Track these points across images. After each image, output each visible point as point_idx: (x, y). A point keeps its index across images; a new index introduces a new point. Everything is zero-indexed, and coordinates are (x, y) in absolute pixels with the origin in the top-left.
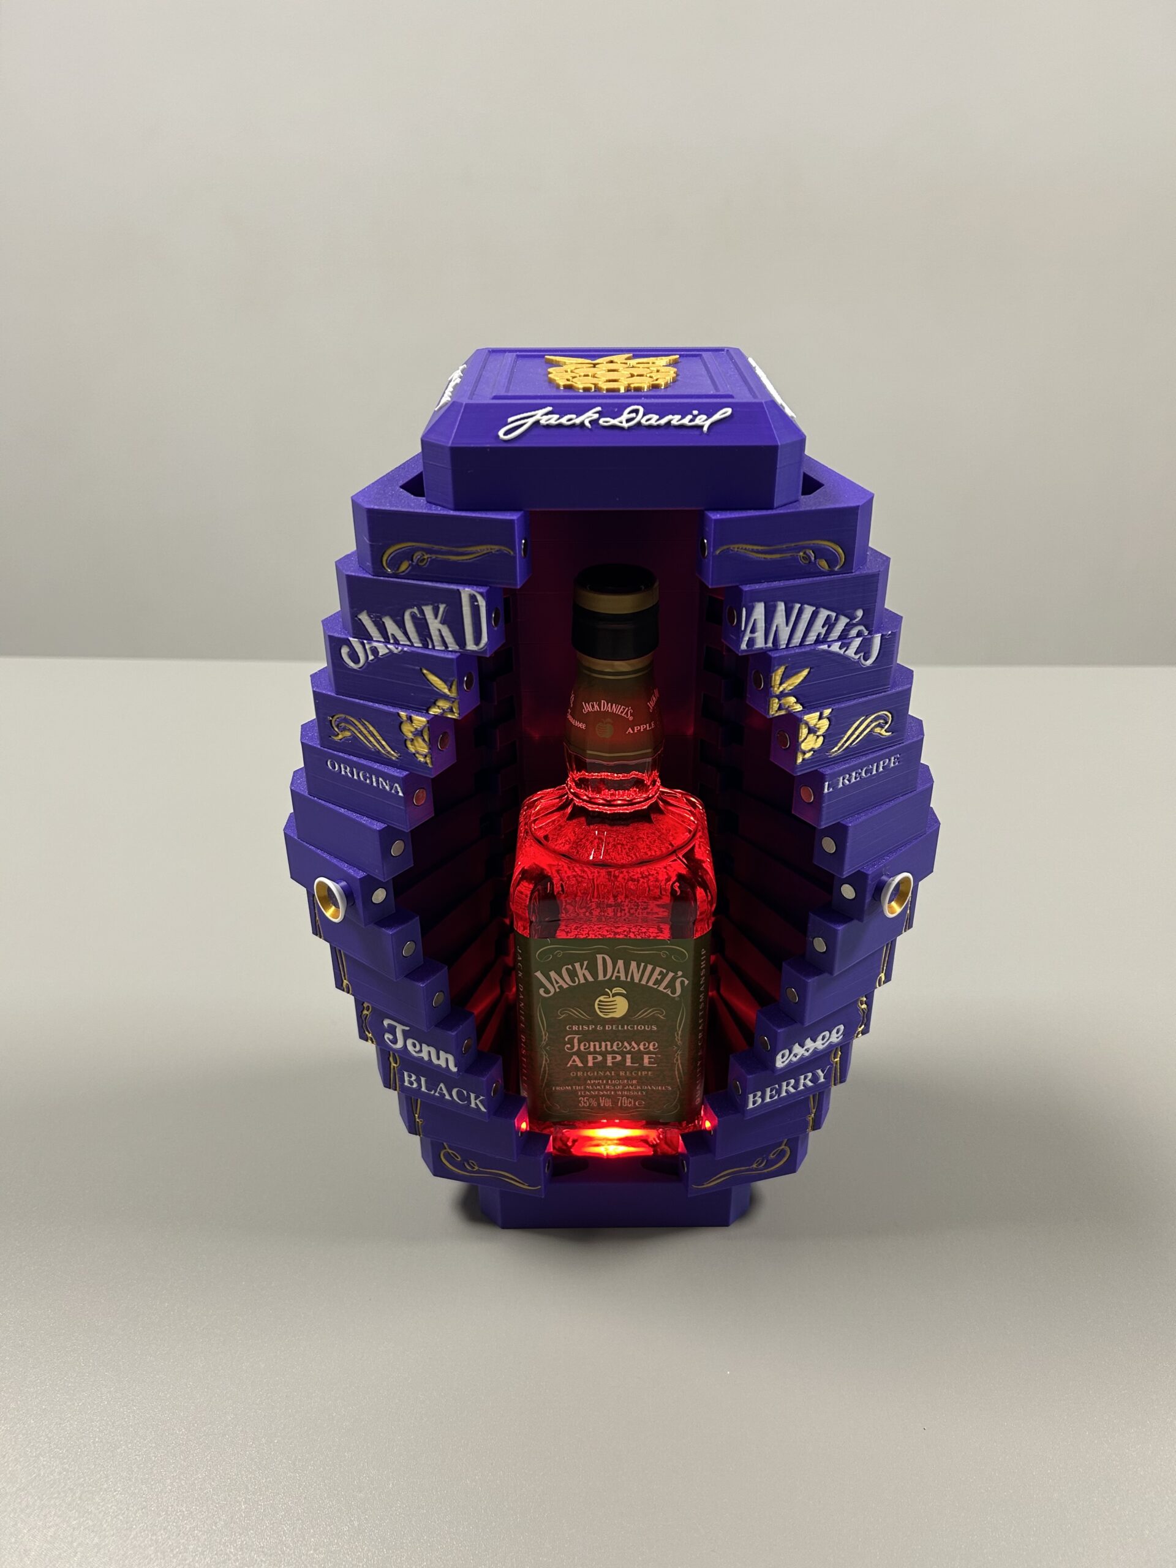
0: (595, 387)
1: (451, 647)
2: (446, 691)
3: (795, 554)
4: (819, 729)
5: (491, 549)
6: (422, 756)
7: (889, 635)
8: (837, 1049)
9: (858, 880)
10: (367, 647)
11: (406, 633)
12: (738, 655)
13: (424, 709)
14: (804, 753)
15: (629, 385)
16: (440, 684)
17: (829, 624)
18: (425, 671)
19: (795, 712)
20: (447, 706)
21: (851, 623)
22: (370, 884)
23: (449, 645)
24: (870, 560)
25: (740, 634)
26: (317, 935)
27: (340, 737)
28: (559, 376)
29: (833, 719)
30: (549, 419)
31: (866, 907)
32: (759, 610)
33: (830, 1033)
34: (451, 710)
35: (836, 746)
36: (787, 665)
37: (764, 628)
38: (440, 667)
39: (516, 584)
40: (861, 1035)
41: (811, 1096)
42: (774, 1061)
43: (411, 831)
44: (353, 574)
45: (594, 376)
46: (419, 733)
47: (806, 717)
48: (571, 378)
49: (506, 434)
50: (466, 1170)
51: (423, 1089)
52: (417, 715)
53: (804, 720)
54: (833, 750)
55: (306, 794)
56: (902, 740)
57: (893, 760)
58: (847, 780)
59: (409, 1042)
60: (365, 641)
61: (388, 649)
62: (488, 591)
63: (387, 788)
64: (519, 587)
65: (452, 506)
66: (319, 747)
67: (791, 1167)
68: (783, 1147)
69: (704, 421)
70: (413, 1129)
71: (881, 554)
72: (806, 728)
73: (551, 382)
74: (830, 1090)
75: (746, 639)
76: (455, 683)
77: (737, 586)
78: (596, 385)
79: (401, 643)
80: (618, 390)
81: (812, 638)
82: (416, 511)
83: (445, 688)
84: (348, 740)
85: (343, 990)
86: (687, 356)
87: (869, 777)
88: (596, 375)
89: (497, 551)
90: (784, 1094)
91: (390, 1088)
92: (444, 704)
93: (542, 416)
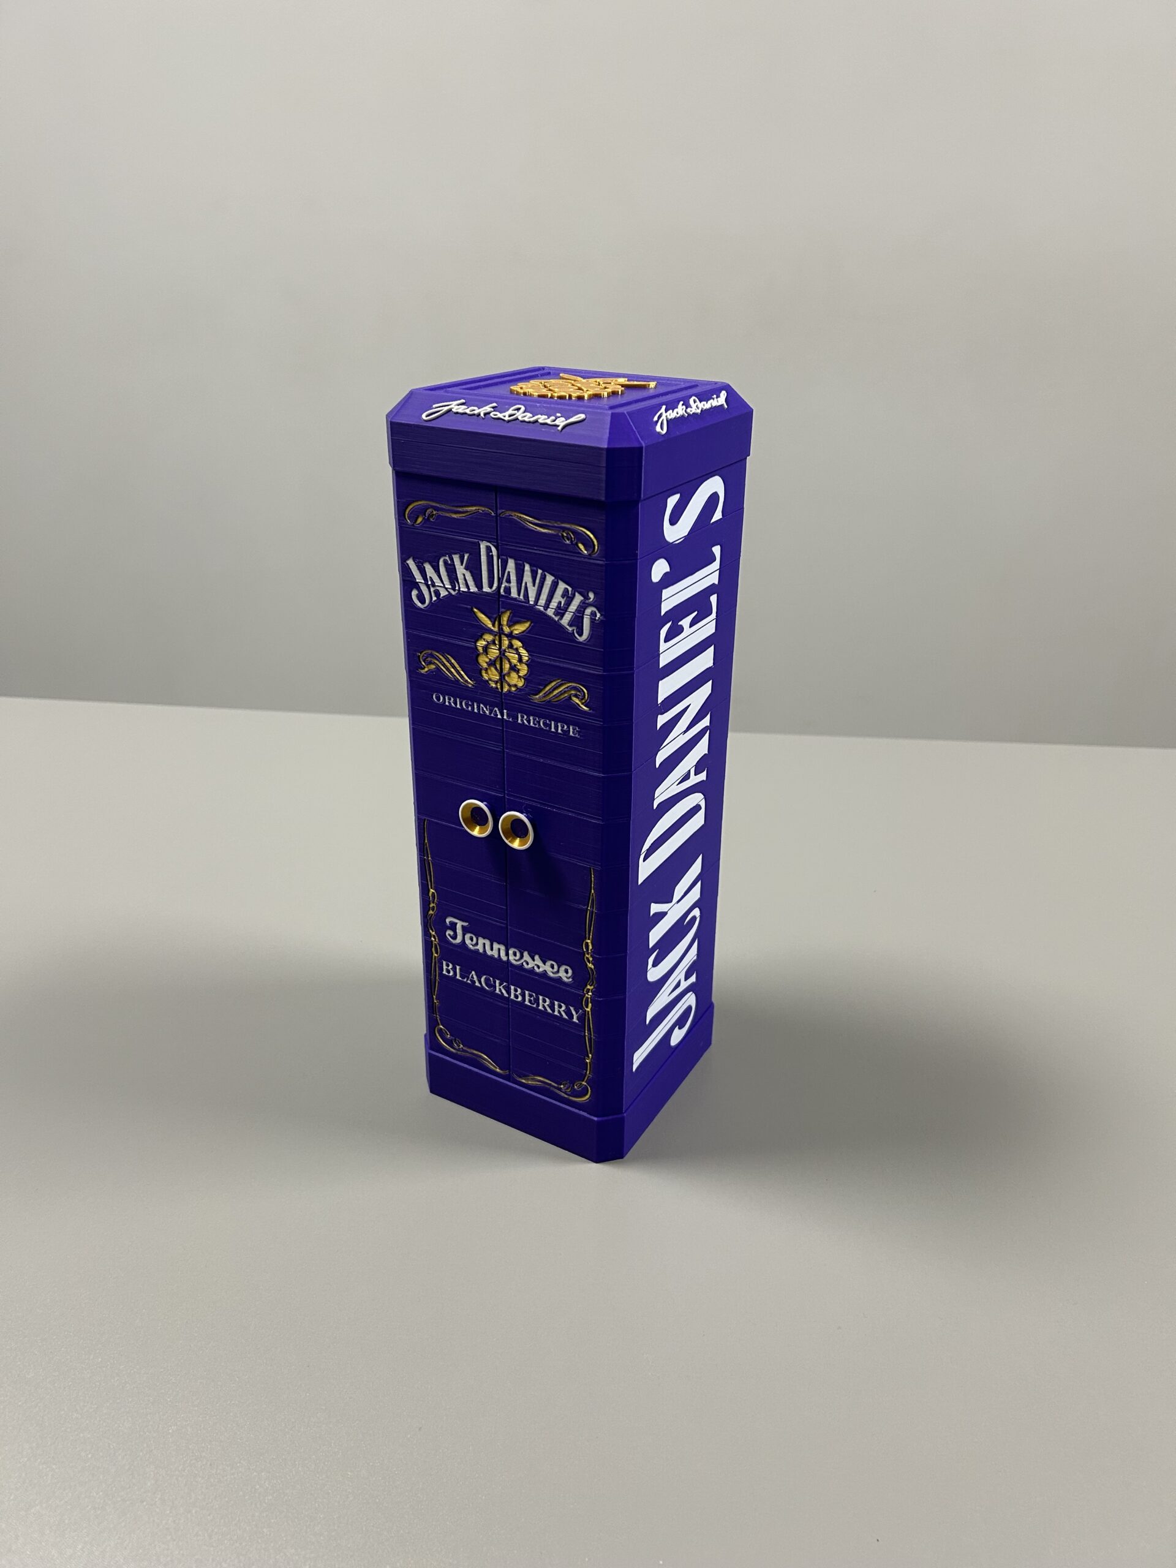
3: (559, 533)
18: (477, 610)
23: (470, 588)
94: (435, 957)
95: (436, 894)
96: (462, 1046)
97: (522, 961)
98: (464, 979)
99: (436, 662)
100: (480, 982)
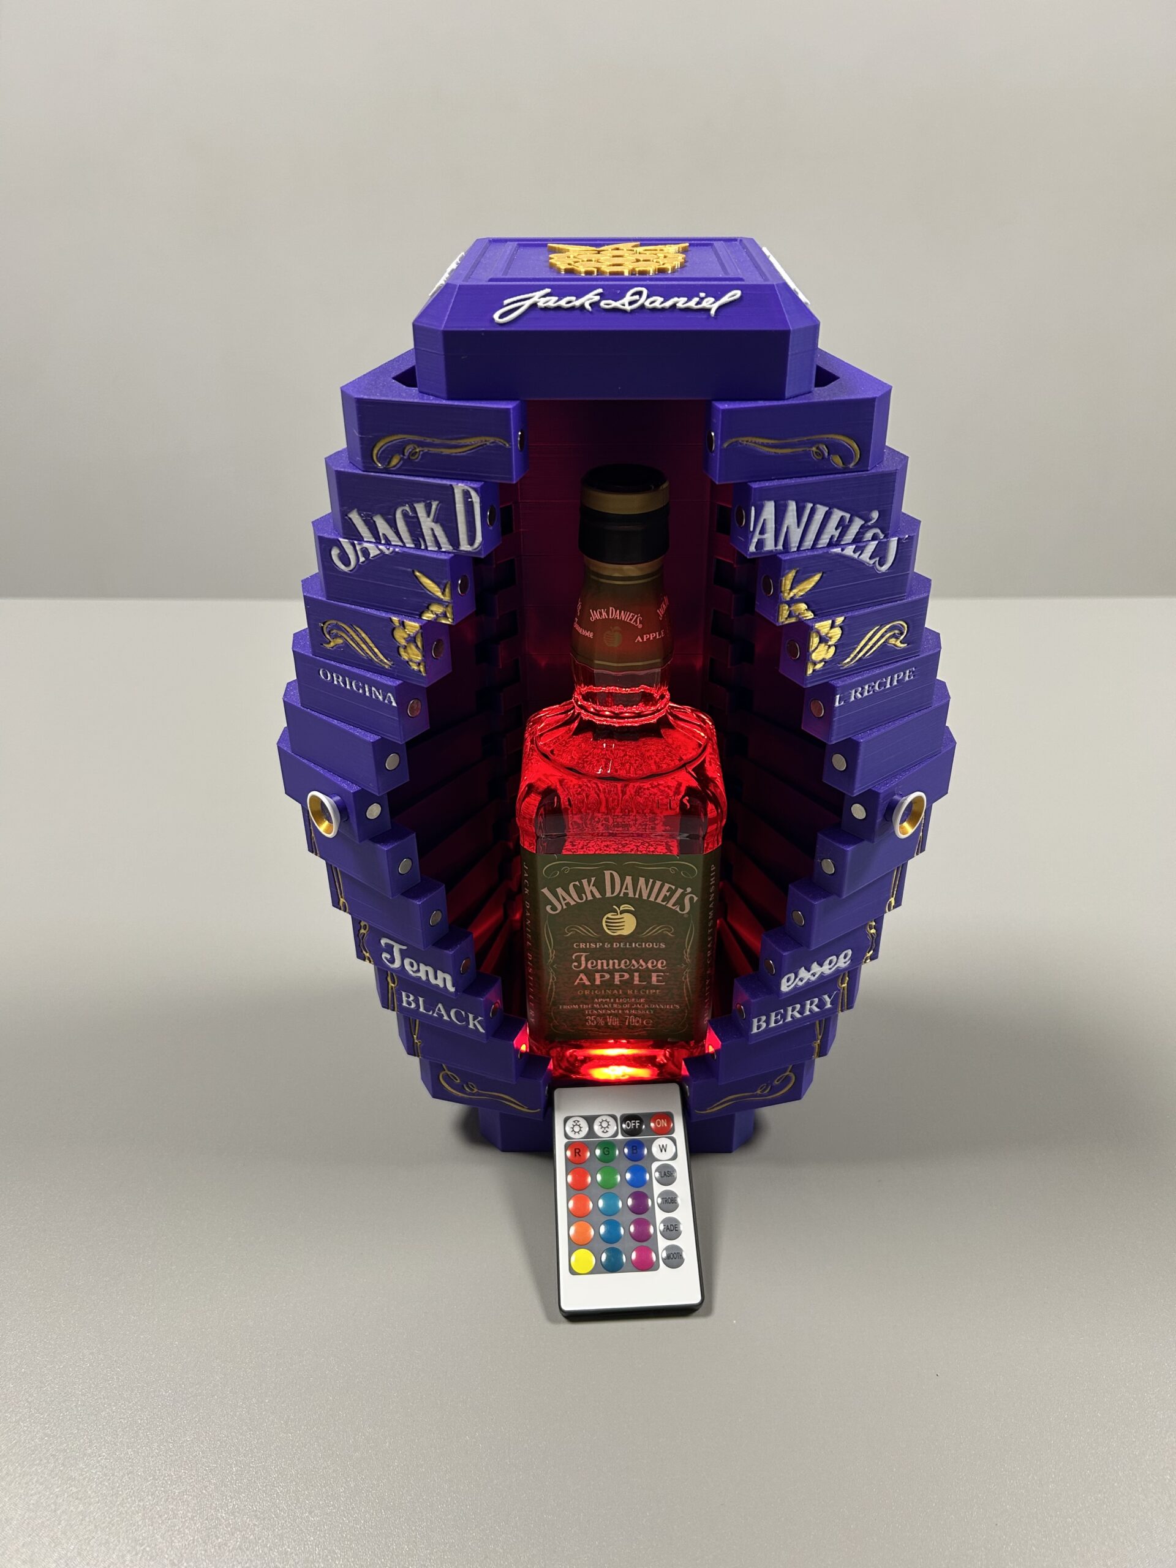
0: (598, 271)
1: (445, 548)
2: (439, 594)
3: (808, 449)
4: (831, 638)
5: (486, 441)
6: (415, 665)
7: (907, 539)
8: (844, 974)
9: (869, 799)
10: (358, 547)
11: (397, 533)
12: (746, 558)
13: (417, 615)
14: (815, 664)
15: (633, 270)
16: (433, 587)
17: (843, 526)
18: (417, 574)
19: (806, 620)
20: (441, 611)
21: (866, 525)
22: (364, 799)
23: (442, 546)
24: (887, 458)
25: (747, 535)
26: (312, 852)
27: (332, 644)
28: (560, 261)
29: (846, 628)
30: (547, 302)
31: (877, 826)
32: (769, 509)
33: (838, 958)
34: (445, 616)
35: (849, 657)
36: (798, 569)
37: (774, 529)
38: (431, 567)
39: (511, 479)
40: (869, 960)
41: (817, 1022)
42: (779, 985)
43: (407, 743)
44: (342, 470)
45: (598, 261)
46: (412, 640)
47: (817, 625)
48: (573, 263)
49: (502, 316)
50: (463, 1091)
51: (422, 1009)
52: (410, 620)
53: (816, 628)
54: (846, 661)
55: (299, 706)
56: (917, 652)
57: (908, 674)
58: (860, 693)
59: (407, 961)
60: (356, 542)
61: (380, 549)
62: (482, 487)
63: (381, 698)
64: (514, 482)
65: (445, 395)
66: (311, 655)
67: (796, 1094)
68: (788, 1073)
69: (711, 304)
70: (411, 1050)
71: (898, 452)
72: (816, 637)
73: (552, 267)
74: (837, 1016)
75: (755, 540)
76: (448, 586)
77: (746, 483)
78: (598, 269)
79: (393, 543)
80: (622, 273)
81: (824, 540)
82: (407, 400)
83: (438, 592)
84: (339, 647)
85: (340, 909)
86: (697, 245)
87: (883, 690)
88: (600, 261)
89: (493, 443)
90: (789, 1019)
91: (388, 1008)
92: (437, 609)
93: (540, 298)
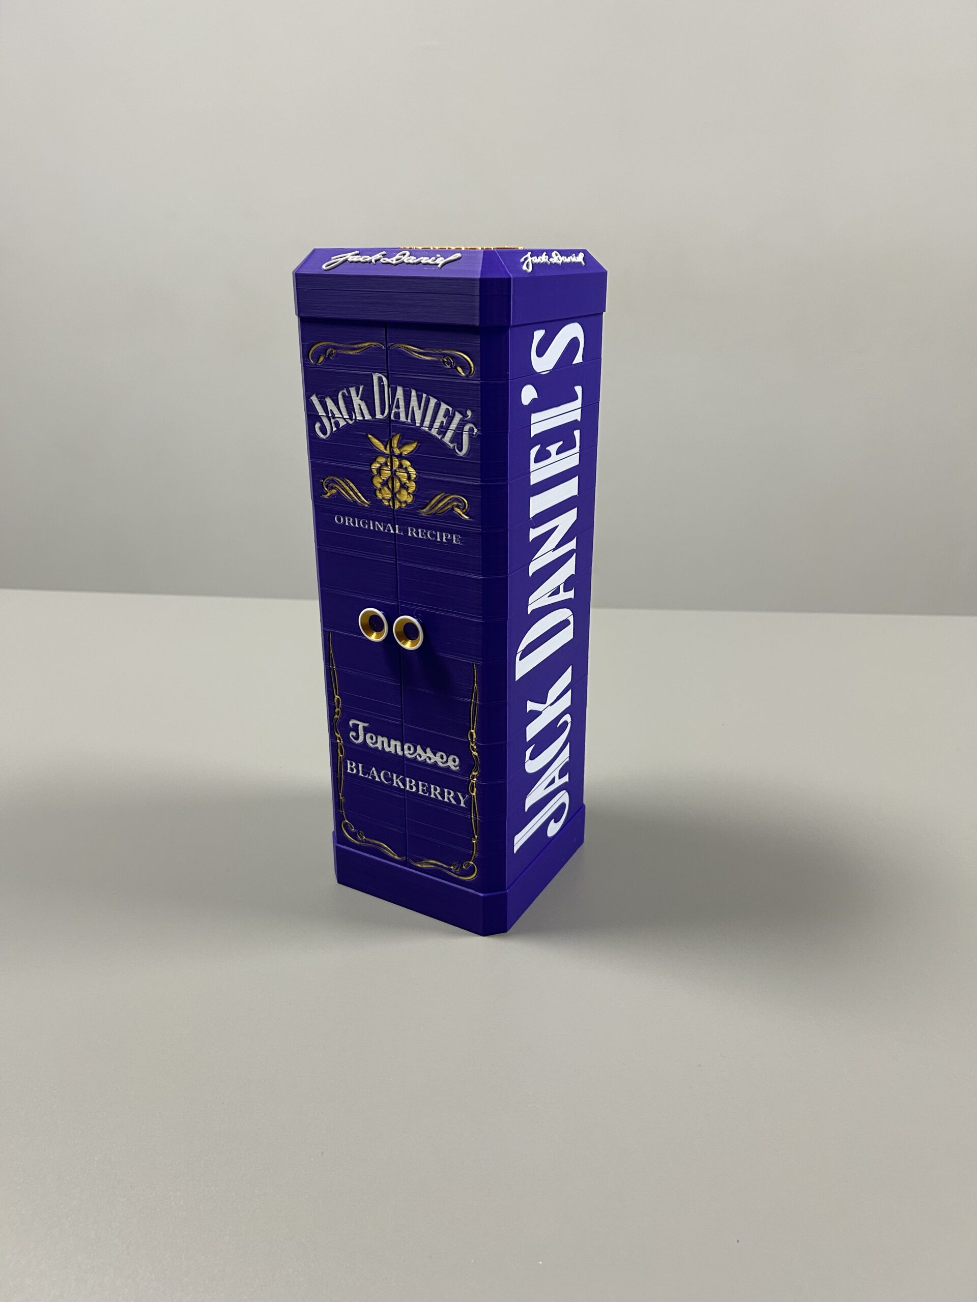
3: (440, 359)
18: (370, 436)
23: (365, 416)
27: (329, 494)
36: (401, 434)
54: (423, 511)
58: (415, 533)
87: (434, 541)
94: (340, 757)
95: (340, 699)
96: (364, 837)
97: (416, 754)
98: (366, 775)
99: (337, 486)
100: (380, 777)
